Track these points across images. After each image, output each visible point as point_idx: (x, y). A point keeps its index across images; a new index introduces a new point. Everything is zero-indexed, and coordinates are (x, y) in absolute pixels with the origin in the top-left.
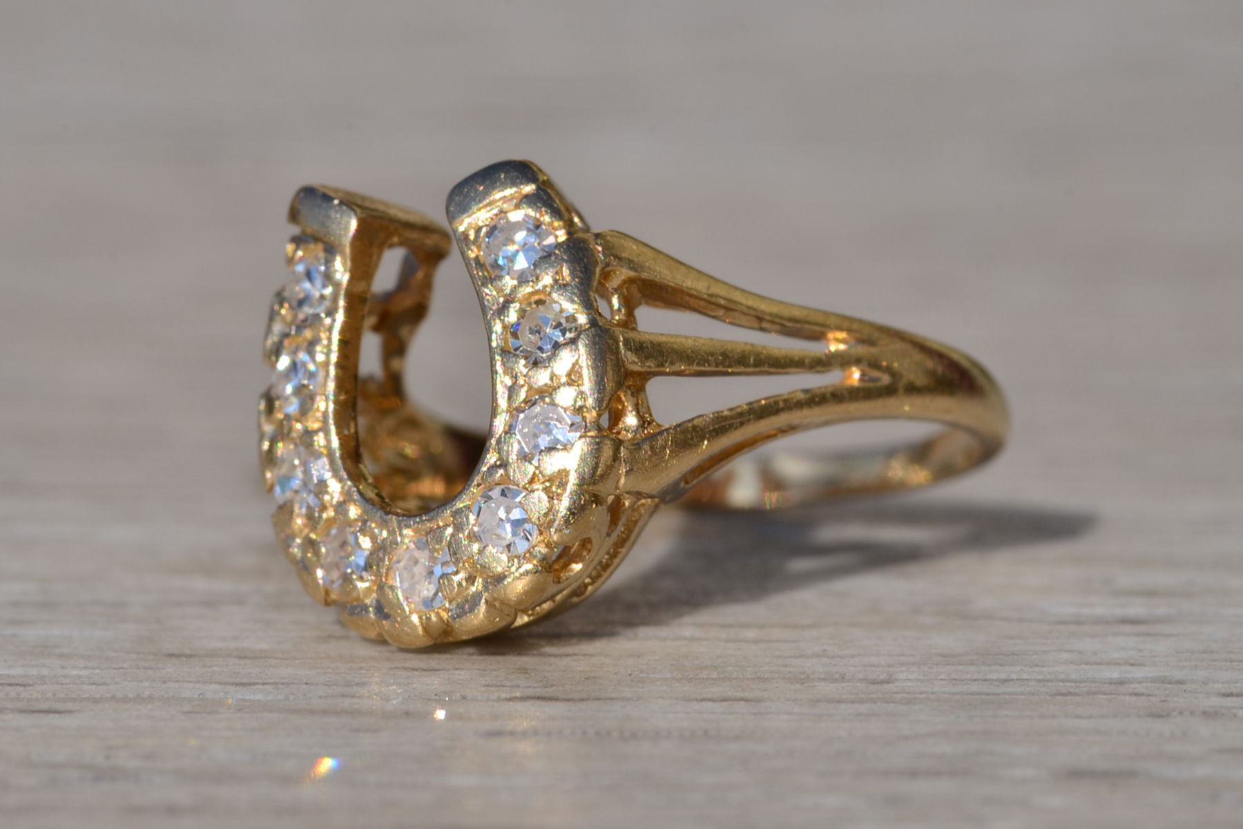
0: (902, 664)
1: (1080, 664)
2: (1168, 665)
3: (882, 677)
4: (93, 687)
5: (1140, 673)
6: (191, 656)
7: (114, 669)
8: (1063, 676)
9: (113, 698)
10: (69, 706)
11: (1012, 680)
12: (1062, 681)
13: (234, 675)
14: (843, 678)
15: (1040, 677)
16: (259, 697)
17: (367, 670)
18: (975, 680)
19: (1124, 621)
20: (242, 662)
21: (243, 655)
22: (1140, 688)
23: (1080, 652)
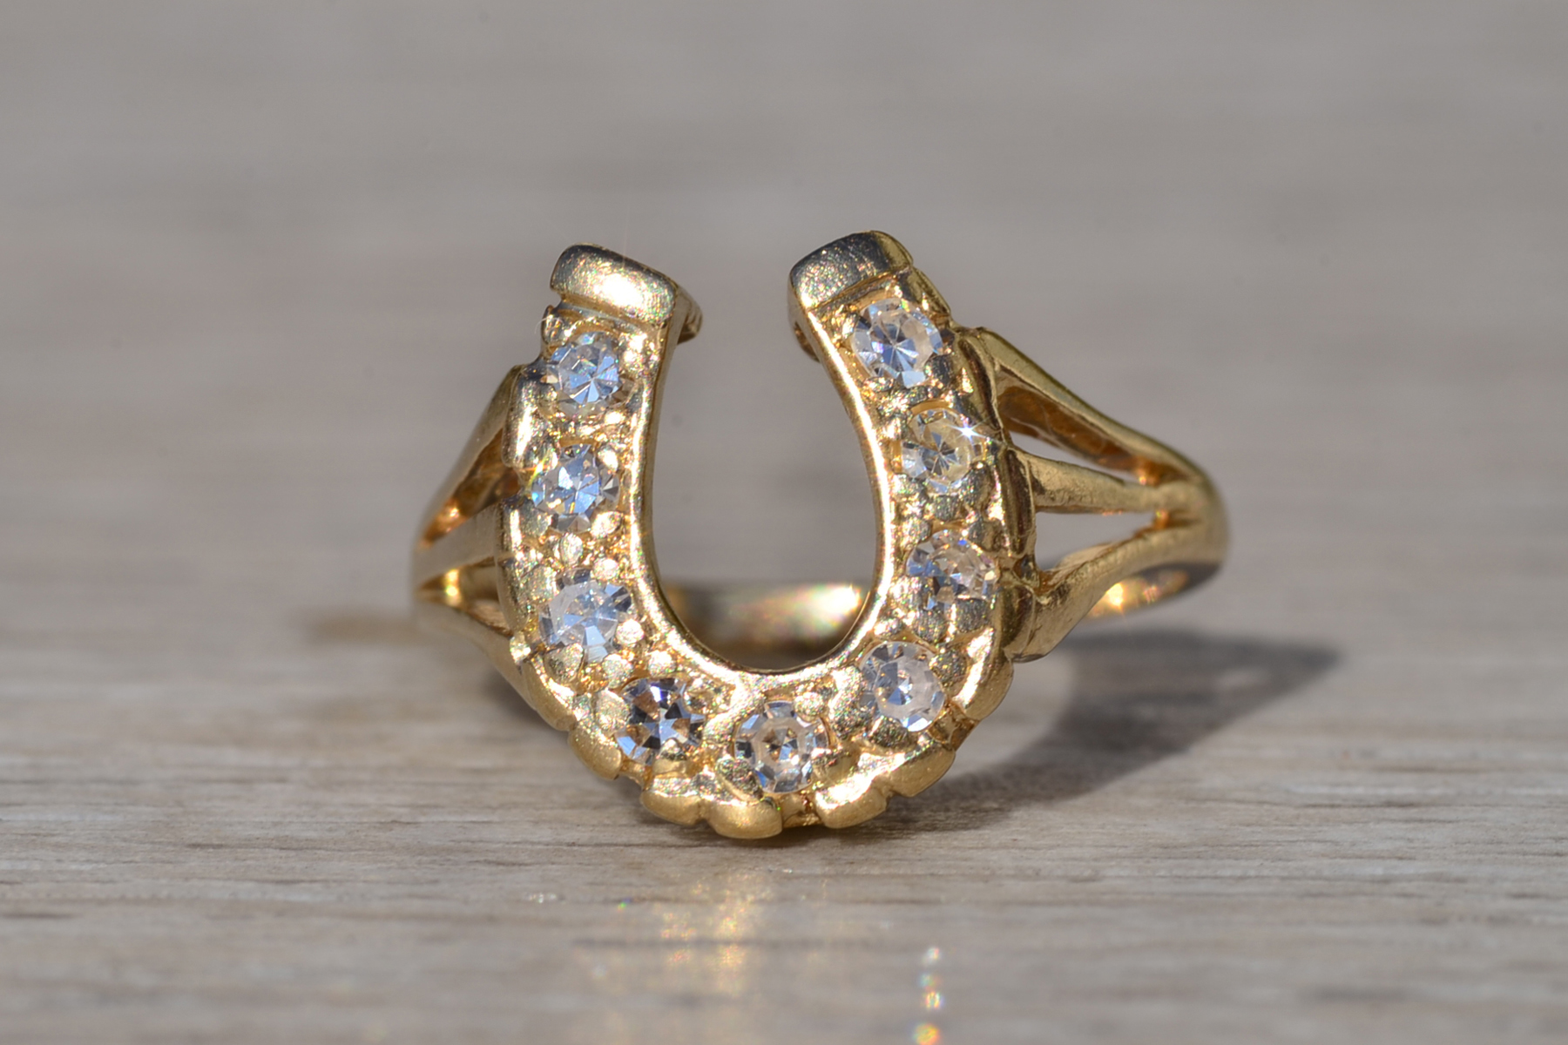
0: (1112, 858)
1: (1335, 858)
2: (1445, 859)
3: (1087, 873)
4: (97, 886)
5: (1409, 869)
6: (220, 846)
7: (125, 862)
8: (1313, 873)
9: (123, 900)
10: (66, 909)
11: (1249, 877)
12: (1313, 878)
13: (274, 871)
14: (1037, 875)
15: (1285, 874)
16: (305, 898)
17: (441, 865)
18: (1203, 877)
19: (1389, 804)
20: (283, 853)
21: (285, 845)
22: (1410, 887)
23: (1336, 843)
